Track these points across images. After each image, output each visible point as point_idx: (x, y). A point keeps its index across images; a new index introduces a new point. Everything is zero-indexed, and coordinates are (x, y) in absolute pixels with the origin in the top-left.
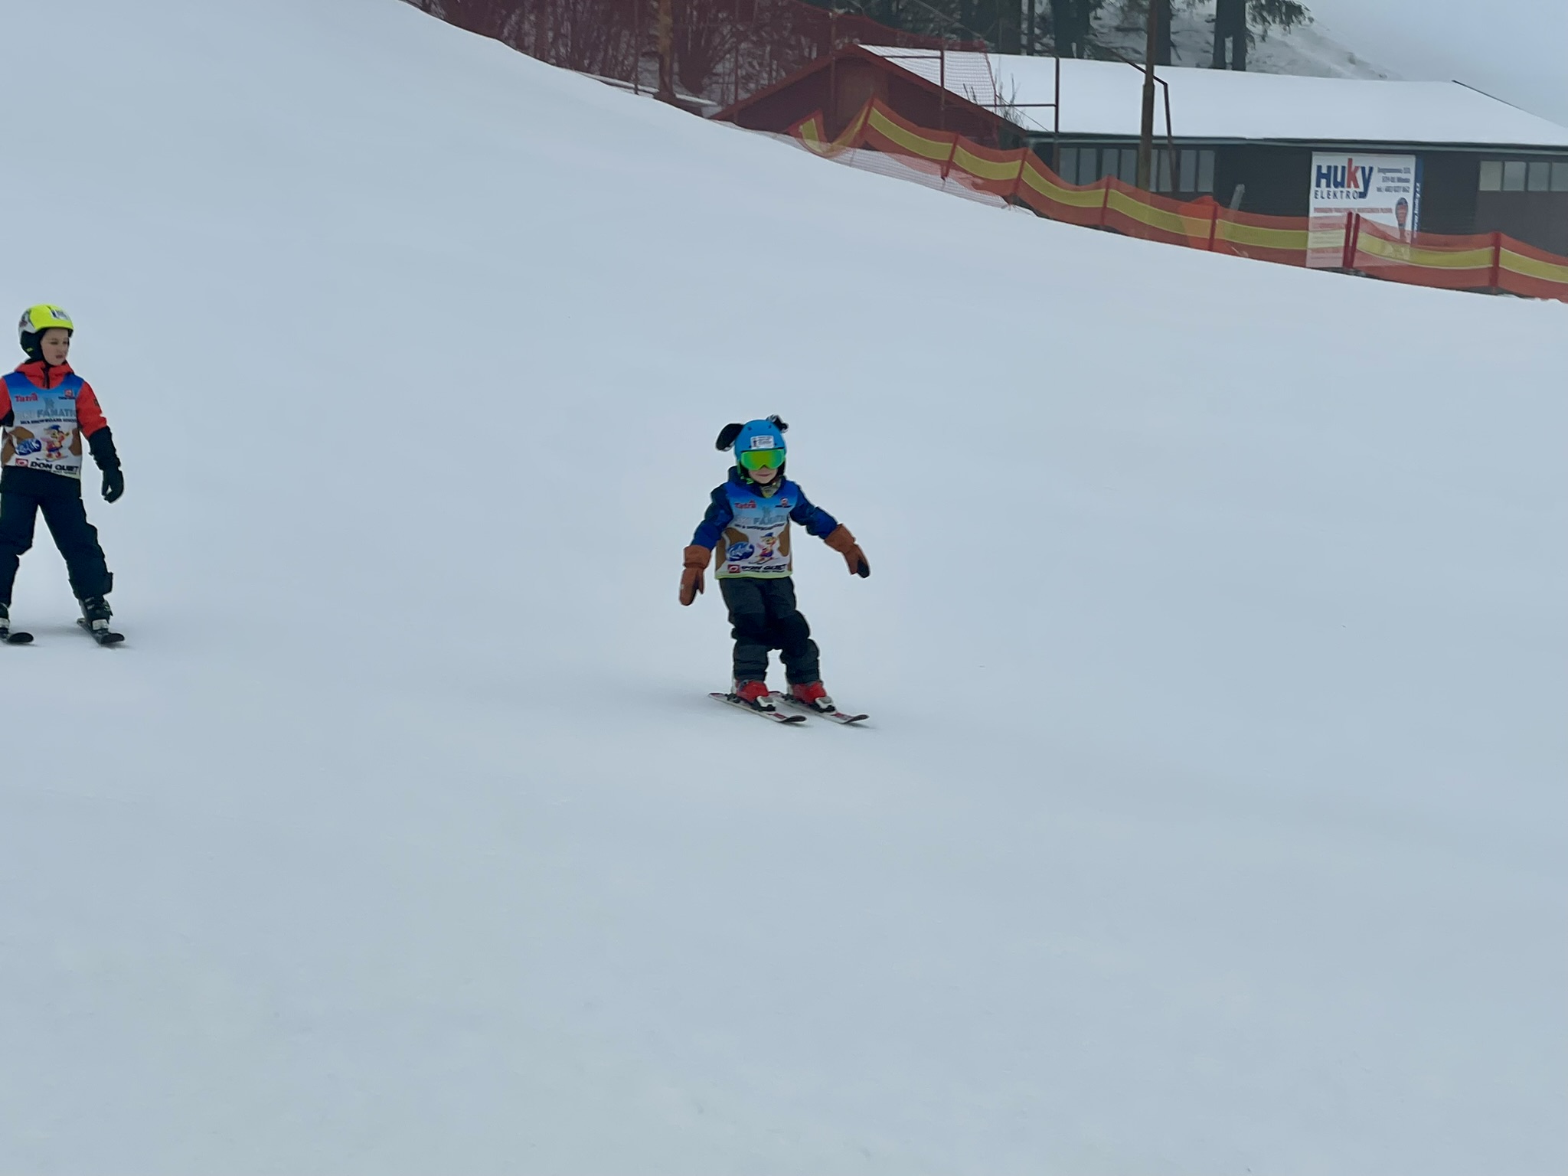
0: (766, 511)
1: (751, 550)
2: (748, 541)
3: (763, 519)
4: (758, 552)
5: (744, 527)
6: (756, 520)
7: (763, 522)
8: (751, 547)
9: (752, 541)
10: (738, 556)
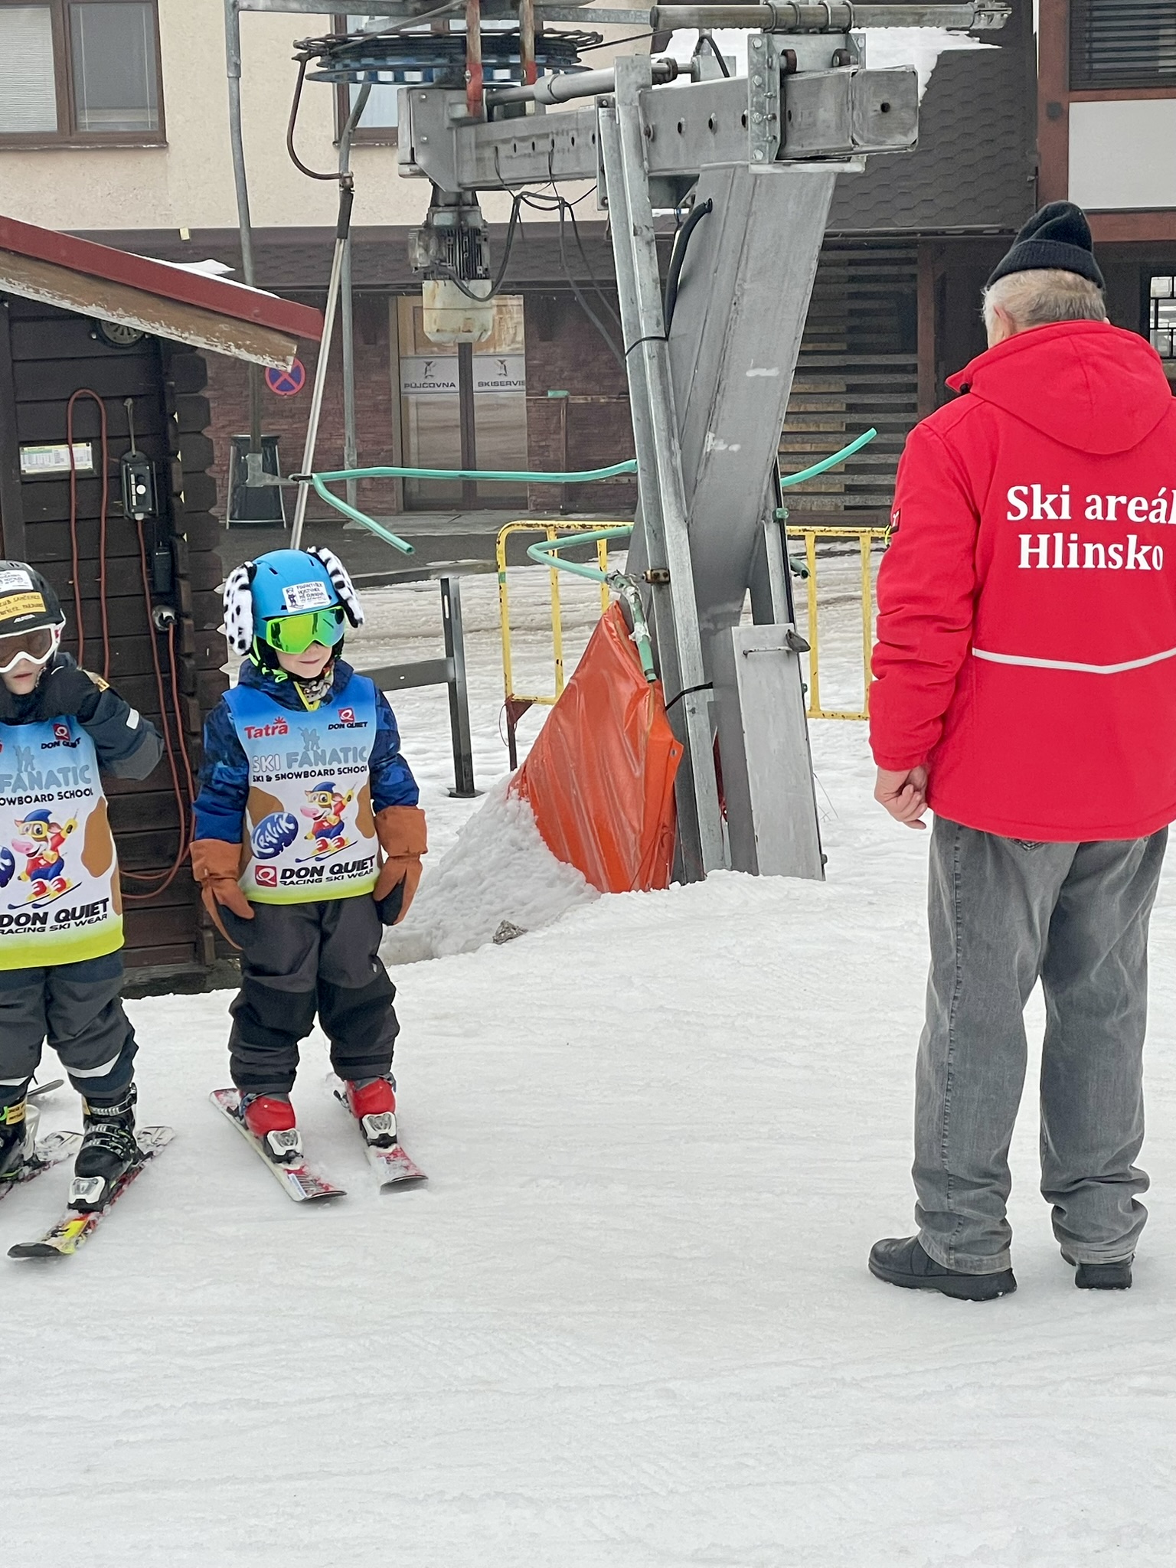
0: (311, 739)
1: (291, 826)
2: (282, 810)
3: (305, 755)
4: (306, 826)
5: (269, 779)
6: (291, 759)
7: (305, 760)
8: (291, 820)
9: (291, 808)
10: (271, 845)
